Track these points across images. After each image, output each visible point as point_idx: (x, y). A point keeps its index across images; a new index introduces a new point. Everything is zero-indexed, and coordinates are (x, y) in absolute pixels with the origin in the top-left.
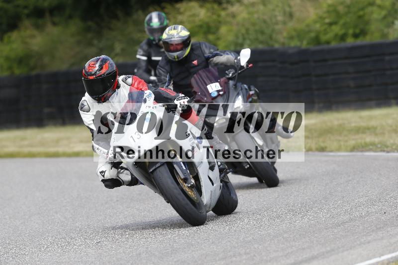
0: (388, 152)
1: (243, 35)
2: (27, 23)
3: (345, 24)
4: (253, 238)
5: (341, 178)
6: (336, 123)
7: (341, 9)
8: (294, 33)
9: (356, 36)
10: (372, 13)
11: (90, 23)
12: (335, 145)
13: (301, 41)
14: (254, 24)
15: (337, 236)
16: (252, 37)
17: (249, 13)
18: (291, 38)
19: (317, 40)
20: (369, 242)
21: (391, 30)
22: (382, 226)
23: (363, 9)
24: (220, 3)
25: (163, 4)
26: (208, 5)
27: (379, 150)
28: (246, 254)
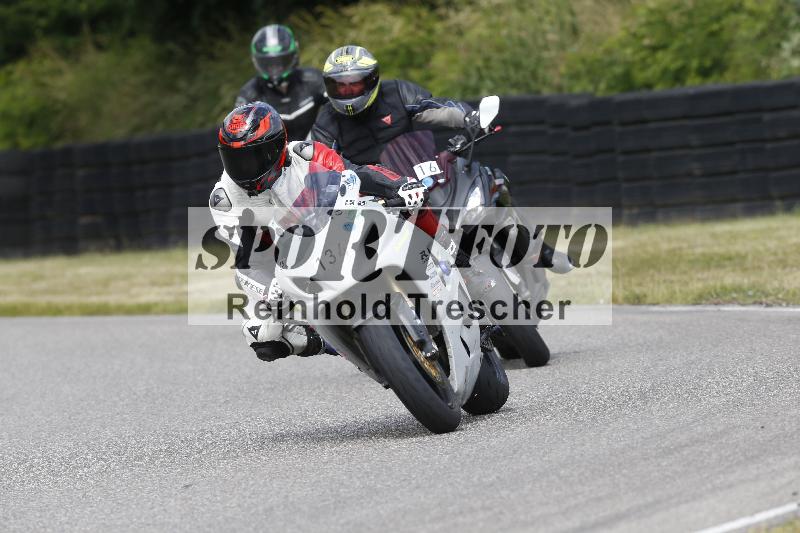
0: (768, 305)
1: (478, 70)
2: (45, 44)
3: (681, 50)
4: (498, 478)
5: (675, 358)
6: (665, 246)
7: (674, 18)
8: (580, 67)
9: (704, 73)
10: (737, 26)
11: (171, 46)
12: (662, 291)
13: (595, 82)
14: (500, 49)
15: (667, 473)
16: (496, 75)
17: (491, 26)
18: (575, 76)
19: (626, 81)
20: (730, 486)
21: (774, 62)
22: (756, 452)
23: (718, 19)
24: (433, 7)
25: (319, 9)
26: (409, 11)
27: (751, 301)
28: (484, 508)
